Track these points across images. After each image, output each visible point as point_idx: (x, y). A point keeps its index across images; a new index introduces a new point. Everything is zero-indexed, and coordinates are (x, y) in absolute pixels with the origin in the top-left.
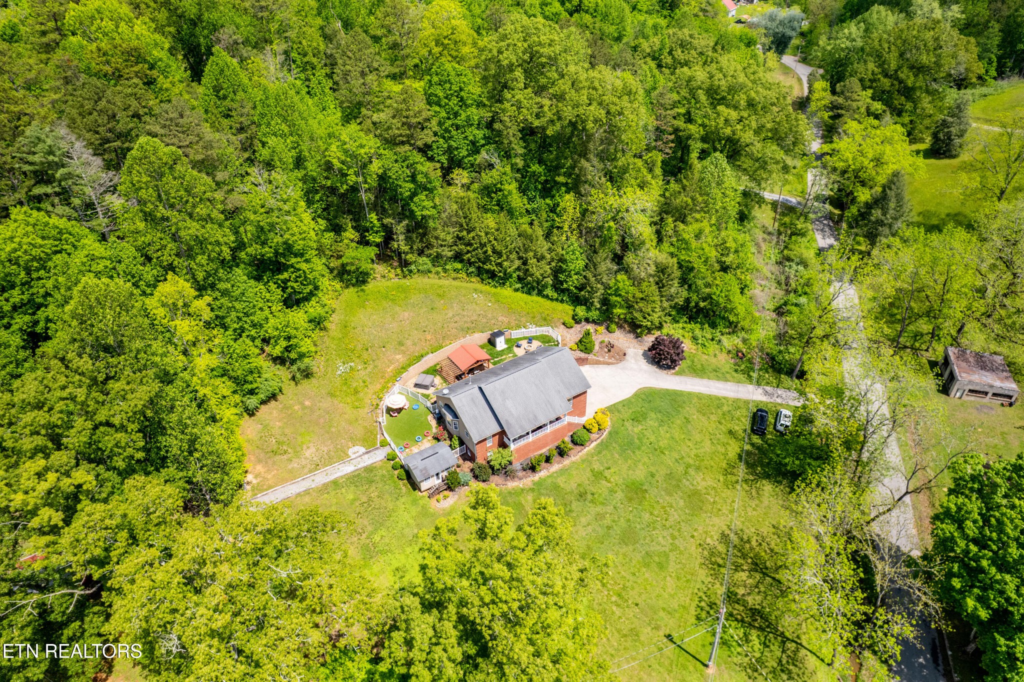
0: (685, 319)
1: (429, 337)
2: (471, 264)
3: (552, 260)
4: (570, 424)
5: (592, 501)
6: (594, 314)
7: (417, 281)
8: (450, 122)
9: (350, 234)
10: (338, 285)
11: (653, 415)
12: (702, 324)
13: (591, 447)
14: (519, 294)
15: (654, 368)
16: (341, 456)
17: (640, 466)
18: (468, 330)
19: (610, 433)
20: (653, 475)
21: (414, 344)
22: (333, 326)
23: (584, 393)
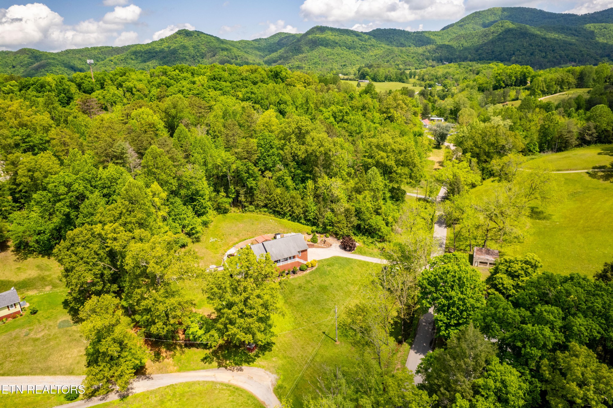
0: (361, 235)
1: (249, 233)
2: (271, 209)
3: (304, 207)
4: (298, 262)
5: (304, 290)
6: (320, 229)
7: (248, 214)
8: (265, 154)
9: (223, 194)
10: (215, 213)
11: (337, 265)
12: (368, 236)
13: (307, 272)
14: (290, 222)
15: (343, 251)
17: (327, 281)
18: (266, 233)
19: (317, 269)
20: (332, 284)
21: (243, 235)
22: (211, 226)
23: (306, 250)
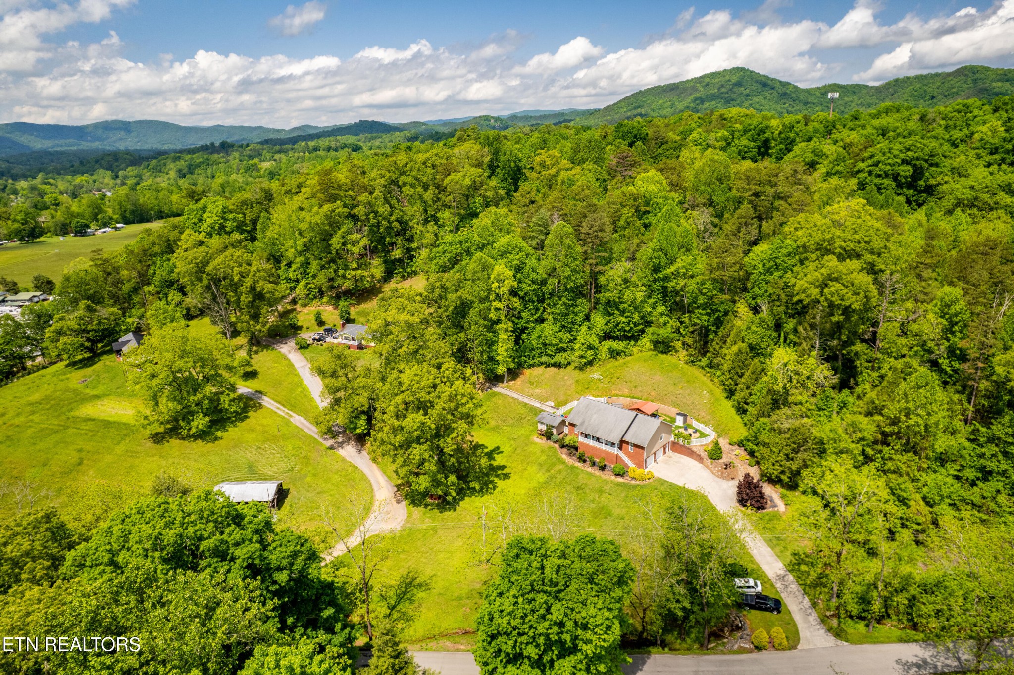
1: (653, 394)
4: (617, 455)
5: (578, 494)
7: (693, 370)
10: (649, 346)
13: (620, 479)
16: (543, 400)
17: (625, 510)
18: (676, 405)
19: (639, 485)
21: (641, 391)
22: (621, 360)
23: (642, 448)
